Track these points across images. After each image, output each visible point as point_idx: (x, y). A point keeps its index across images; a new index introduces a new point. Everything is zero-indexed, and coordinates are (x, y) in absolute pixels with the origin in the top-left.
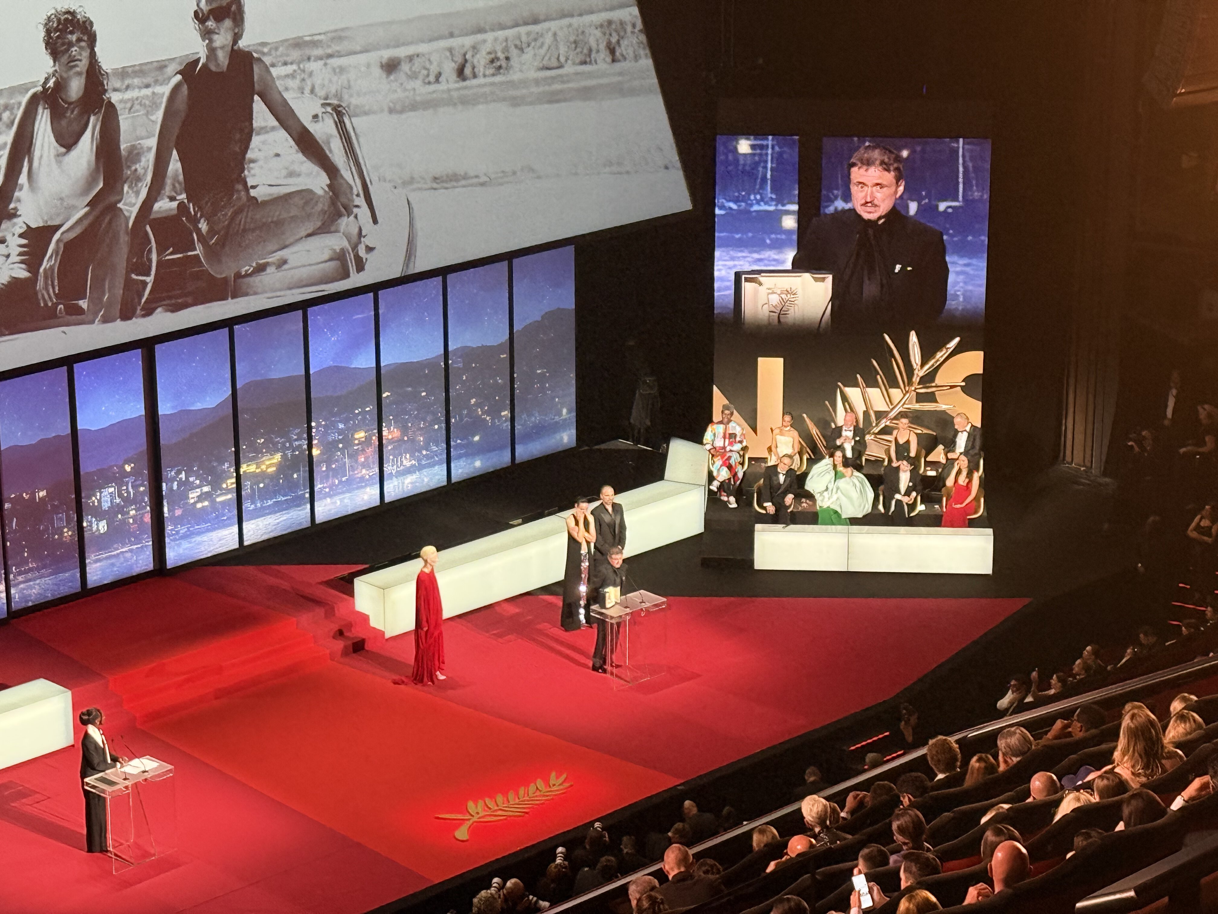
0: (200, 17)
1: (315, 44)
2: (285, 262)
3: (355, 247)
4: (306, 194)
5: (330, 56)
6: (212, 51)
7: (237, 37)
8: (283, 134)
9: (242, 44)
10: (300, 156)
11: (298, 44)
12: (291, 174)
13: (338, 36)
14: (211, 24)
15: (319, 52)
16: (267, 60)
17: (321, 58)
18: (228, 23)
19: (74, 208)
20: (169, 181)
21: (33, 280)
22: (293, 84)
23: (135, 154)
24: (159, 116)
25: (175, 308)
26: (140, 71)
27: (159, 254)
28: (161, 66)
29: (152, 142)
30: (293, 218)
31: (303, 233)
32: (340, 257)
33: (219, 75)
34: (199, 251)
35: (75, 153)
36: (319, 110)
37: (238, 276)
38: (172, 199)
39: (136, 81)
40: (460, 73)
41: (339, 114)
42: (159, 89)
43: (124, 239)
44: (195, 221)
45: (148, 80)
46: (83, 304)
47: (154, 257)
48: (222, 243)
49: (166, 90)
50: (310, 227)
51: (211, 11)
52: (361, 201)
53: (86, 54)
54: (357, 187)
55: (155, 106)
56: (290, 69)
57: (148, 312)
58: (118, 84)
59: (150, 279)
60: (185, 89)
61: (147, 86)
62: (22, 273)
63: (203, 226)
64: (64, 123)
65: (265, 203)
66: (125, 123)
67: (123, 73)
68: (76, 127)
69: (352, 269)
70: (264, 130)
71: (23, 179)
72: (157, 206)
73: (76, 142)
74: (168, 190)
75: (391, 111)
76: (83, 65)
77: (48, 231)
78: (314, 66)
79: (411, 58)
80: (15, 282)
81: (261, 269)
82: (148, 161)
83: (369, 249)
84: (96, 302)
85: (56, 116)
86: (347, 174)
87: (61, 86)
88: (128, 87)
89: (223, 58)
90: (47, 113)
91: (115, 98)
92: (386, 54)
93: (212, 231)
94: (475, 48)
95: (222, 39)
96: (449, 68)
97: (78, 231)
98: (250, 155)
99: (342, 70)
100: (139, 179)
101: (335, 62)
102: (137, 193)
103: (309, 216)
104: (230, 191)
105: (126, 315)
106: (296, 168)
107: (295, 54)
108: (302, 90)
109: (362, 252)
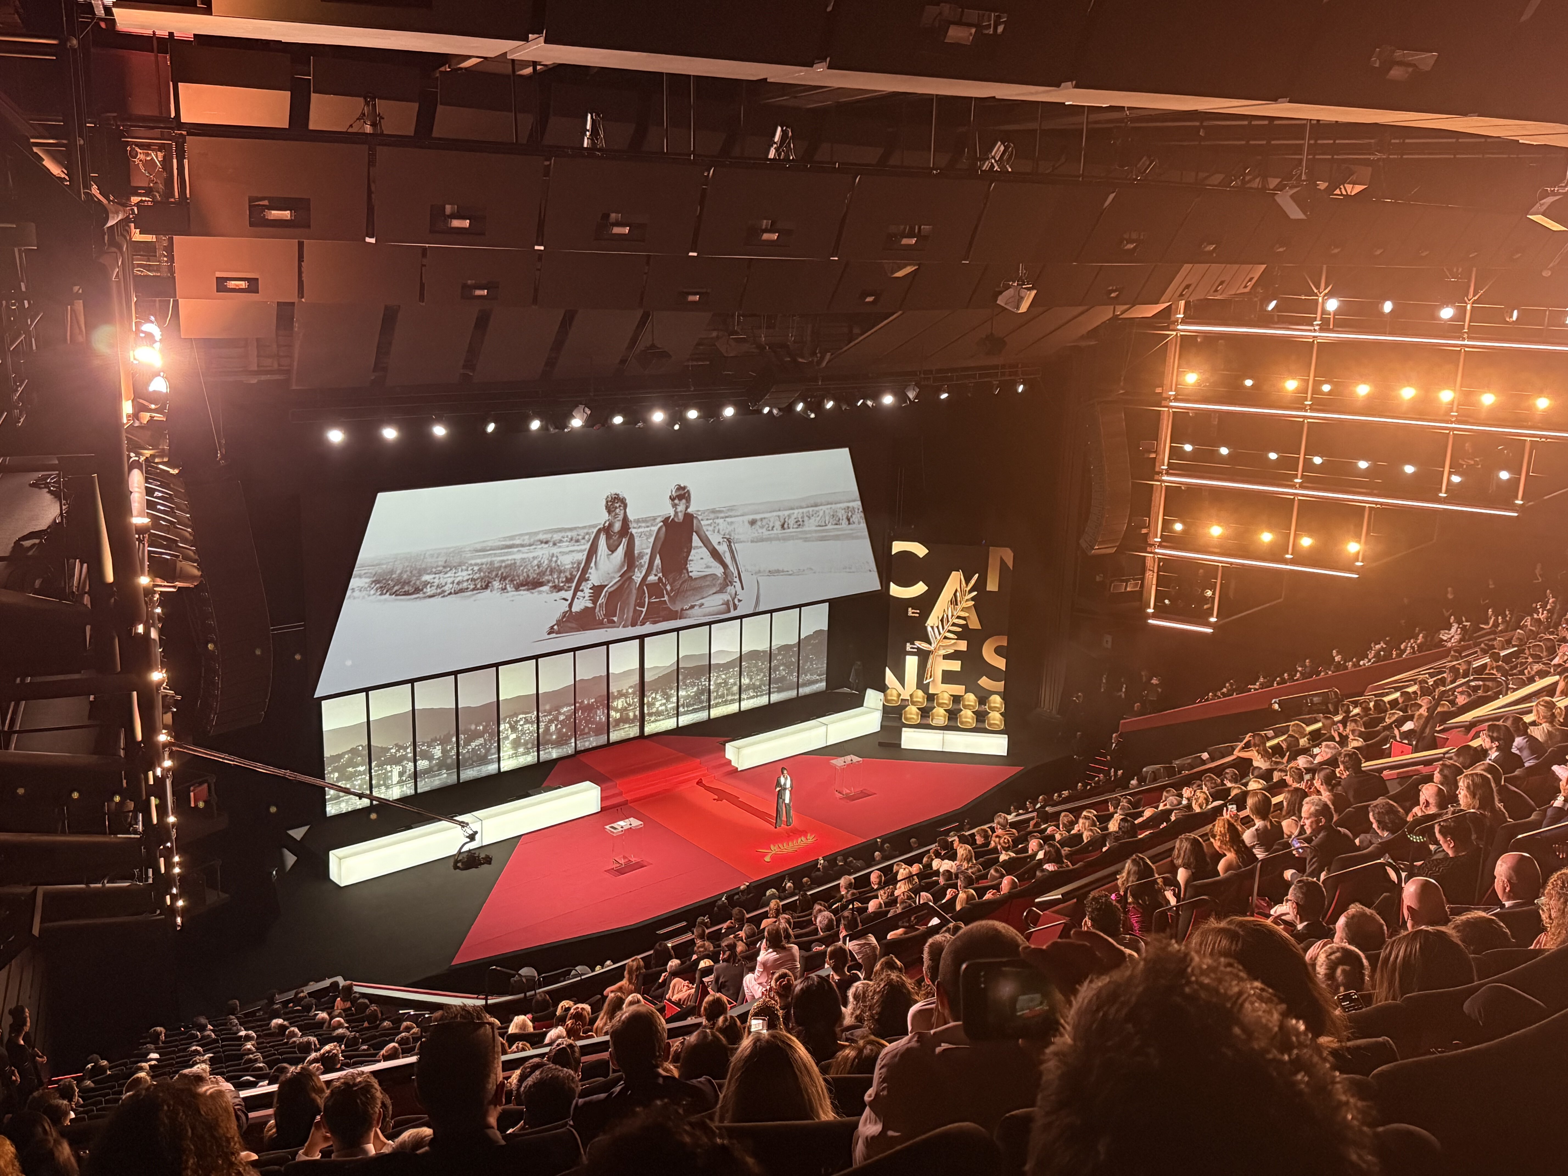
0: (672, 499)
1: (720, 512)
2: (703, 604)
3: (733, 600)
4: (714, 576)
5: (727, 517)
6: (676, 513)
7: (687, 508)
8: (705, 549)
9: (689, 510)
10: (712, 560)
11: (714, 511)
12: (708, 567)
13: (731, 509)
14: (676, 501)
15: (722, 515)
16: (700, 518)
17: (722, 518)
18: (684, 501)
19: (614, 578)
20: (655, 568)
21: (595, 608)
22: (711, 528)
23: (641, 555)
24: (652, 540)
25: (655, 623)
26: (645, 520)
27: (649, 599)
28: (655, 519)
29: (649, 551)
30: (708, 586)
31: (711, 592)
32: (727, 603)
33: (679, 523)
34: (666, 598)
35: (615, 554)
36: (721, 540)
37: (682, 610)
38: (656, 575)
39: (643, 525)
40: (783, 526)
41: (730, 542)
42: (653, 528)
43: (634, 592)
44: (665, 585)
45: (648, 524)
46: (615, 619)
47: (647, 600)
48: (676, 595)
49: (655, 529)
50: (714, 590)
51: (677, 496)
52: (737, 580)
53: (622, 512)
54: (736, 574)
55: (651, 535)
56: (709, 522)
57: (643, 624)
58: (635, 525)
59: (644, 610)
60: (664, 529)
61: (648, 527)
62: (590, 605)
63: (668, 587)
64: (611, 541)
65: (696, 579)
66: (637, 542)
67: (638, 521)
68: (616, 543)
69: (732, 609)
70: (697, 547)
71: (592, 564)
72: (649, 578)
73: (616, 549)
74: (654, 572)
75: (752, 542)
76: (621, 517)
77: (602, 587)
78: (720, 521)
79: (761, 519)
80: (586, 608)
81: (692, 607)
82: (647, 558)
83: (740, 601)
84: (621, 618)
85: (608, 538)
86: (732, 568)
87: (611, 525)
88: (639, 527)
89: (681, 516)
90: (605, 536)
91: (634, 531)
92: (751, 517)
93: (672, 590)
94: (789, 516)
95: (681, 508)
96: (778, 525)
97: (615, 587)
98: (690, 558)
99: (732, 523)
100: (642, 566)
101: (729, 520)
102: (641, 573)
103: (714, 585)
104: (681, 573)
105: (634, 624)
106: (710, 564)
107: (712, 516)
108: (714, 531)
109: (736, 601)
